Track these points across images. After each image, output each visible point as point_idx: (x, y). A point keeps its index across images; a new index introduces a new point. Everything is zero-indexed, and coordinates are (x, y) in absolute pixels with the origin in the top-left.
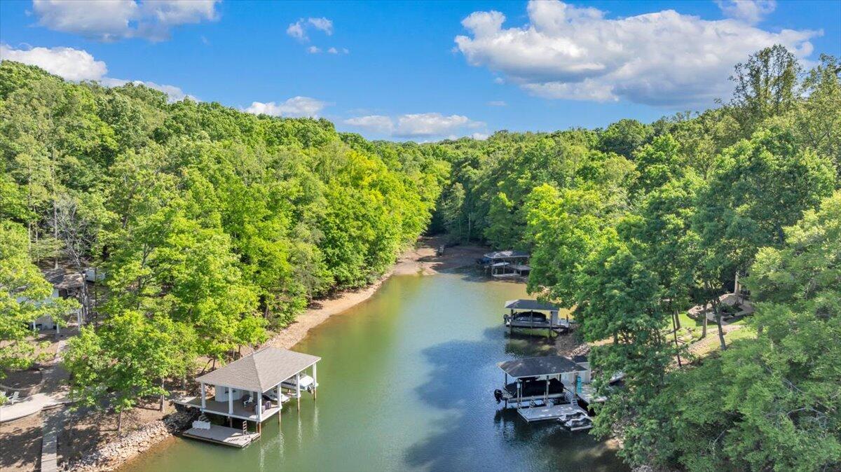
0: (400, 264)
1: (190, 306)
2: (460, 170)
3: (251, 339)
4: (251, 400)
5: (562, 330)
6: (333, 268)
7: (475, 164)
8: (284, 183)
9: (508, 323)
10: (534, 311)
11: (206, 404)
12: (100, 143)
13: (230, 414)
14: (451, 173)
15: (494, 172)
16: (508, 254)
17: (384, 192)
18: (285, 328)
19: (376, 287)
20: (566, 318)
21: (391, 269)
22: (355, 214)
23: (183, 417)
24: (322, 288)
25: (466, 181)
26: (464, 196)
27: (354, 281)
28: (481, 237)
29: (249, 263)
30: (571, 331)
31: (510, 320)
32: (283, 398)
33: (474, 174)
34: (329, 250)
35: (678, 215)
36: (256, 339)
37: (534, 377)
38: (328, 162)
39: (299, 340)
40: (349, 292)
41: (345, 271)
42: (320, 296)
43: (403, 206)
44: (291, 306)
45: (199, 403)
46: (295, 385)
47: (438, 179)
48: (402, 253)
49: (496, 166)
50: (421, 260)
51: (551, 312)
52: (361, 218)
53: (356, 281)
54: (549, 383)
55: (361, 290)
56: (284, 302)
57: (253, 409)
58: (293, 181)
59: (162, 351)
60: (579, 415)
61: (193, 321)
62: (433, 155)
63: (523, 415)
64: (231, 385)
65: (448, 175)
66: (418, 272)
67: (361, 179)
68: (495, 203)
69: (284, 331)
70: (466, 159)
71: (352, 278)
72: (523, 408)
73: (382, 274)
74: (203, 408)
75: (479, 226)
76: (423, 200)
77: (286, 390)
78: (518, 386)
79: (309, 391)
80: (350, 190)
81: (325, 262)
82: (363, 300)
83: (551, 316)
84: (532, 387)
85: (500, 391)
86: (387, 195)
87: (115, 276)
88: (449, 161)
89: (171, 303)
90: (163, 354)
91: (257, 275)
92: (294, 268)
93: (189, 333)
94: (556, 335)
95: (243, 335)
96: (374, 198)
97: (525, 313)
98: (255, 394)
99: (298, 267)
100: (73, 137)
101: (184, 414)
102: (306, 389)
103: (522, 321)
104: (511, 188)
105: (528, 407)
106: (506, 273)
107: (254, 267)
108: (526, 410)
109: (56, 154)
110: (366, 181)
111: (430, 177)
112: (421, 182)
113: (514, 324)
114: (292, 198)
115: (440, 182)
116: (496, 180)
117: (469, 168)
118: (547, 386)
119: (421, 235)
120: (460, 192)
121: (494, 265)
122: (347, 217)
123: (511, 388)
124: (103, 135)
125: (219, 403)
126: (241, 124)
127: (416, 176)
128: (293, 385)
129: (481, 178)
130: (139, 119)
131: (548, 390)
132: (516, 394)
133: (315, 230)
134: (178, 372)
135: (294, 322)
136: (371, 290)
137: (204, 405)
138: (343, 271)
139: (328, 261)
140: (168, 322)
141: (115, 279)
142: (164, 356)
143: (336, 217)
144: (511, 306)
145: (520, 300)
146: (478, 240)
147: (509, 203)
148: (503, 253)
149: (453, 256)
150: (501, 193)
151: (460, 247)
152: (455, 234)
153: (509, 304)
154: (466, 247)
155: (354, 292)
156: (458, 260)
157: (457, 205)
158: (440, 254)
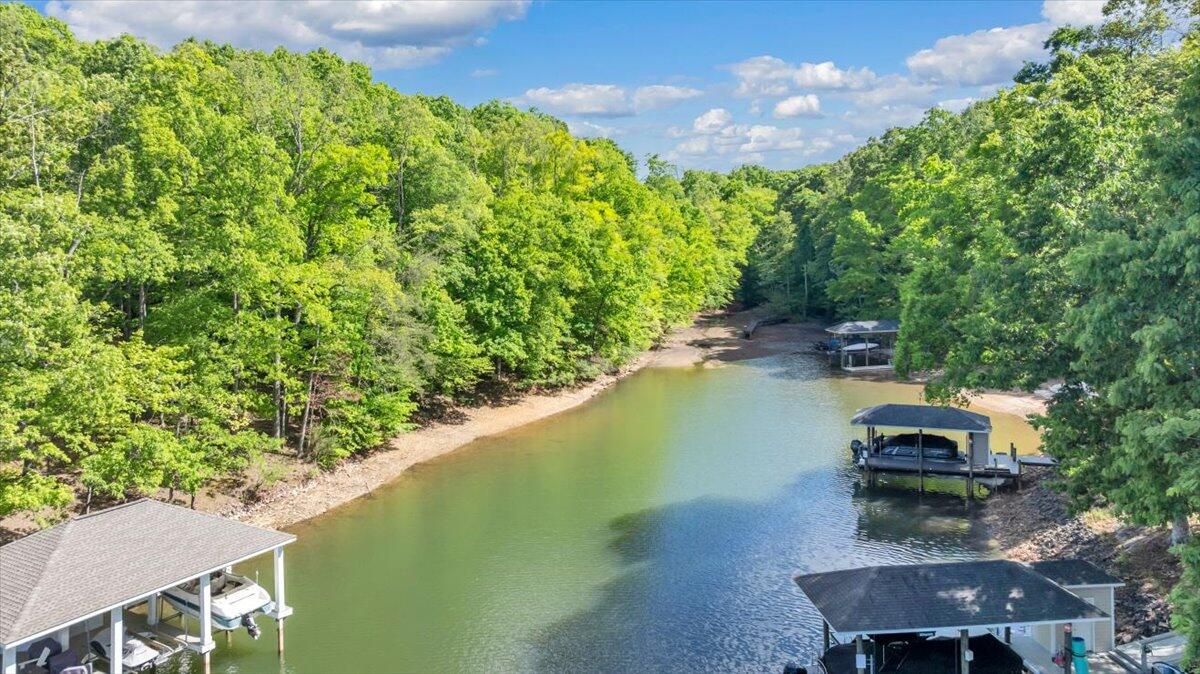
0: (666, 352)
2: (791, 197)
5: (1000, 481)
6: (489, 341)
7: (816, 183)
9: (862, 461)
10: (926, 431)
14: (777, 203)
16: (869, 325)
17: (623, 211)
20: (1009, 453)
21: (639, 356)
24: (461, 381)
25: (799, 210)
26: (795, 235)
30: (1026, 484)
31: (866, 454)
33: (812, 197)
34: (480, 304)
40: (537, 394)
41: (518, 349)
47: (754, 216)
50: (704, 345)
51: (971, 436)
55: (563, 392)
56: (349, 402)
62: (746, 179)
65: (772, 208)
66: (696, 364)
67: (574, 181)
68: (846, 232)
70: (802, 181)
73: (617, 363)
75: (820, 284)
76: (723, 245)
81: (467, 327)
83: (972, 446)
88: (775, 188)
94: (985, 492)
96: (598, 215)
97: (902, 436)
103: (898, 458)
104: (877, 201)
106: (870, 364)
111: (736, 208)
112: (719, 215)
113: (874, 462)
115: (756, 221)
117: (806, 191)
119: (720, 307)
120: (789, 227)
121: (846, 348)
122: (527, 243)
127: (710, 205)
129: (825, 203)
136: (588, 392)
138: (514, 348)
139: (475, 325)
143: (501, 241)
144: (865, 421)
145: (890, 405)
146: (824, 310)
147: (874, 230)
148: (859, 323)
149: (770, 338)
150: (856, 211)
151: (789, 325)
152: (779, 301)
153: (860, 415)
154: (800, 325)
155: (547, 395)
156: (779, 345)
157: (782, 249)
158: (747, 336)
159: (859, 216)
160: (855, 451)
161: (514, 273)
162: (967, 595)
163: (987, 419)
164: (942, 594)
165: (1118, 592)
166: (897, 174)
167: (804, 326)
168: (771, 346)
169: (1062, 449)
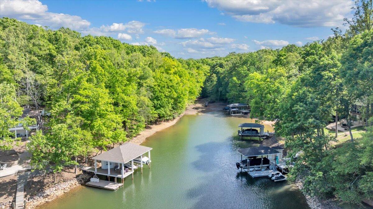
0: (188, 110)
1: (89, 122)
2: (214, 69)
3: (119, 139)
4: (119, 168)
5: (266, 137)
6: (157, 110)
7: (221, 66)
8: (135, 69)
9: (240, 134)
10: (252, 128)
11: (97, 170)
12: (49, 52)
13: (109, 174)
14: (210, 70)
15: (231, 68)
16: (237, 105)
17: (180, 77)
18: (135, 137)
19: (177, 120)
20: (267, 132)
21: (183, 112)
22: (167, 85)
23: (86, 176)
24: (152, 119)
25: (217, 73)
26: (217, 80)
27: (167, 117)
28: (225, 98)
29: (118, 106)
30: (270, 138)
31: (241, 133)
32: (134, 167)
33: (221, 70)
34: (156, 102)
35: (330, 71)
36: (121, 139)
37: (256, 156)
38: (154, 62)
39: (142, 142)
40: (164, 122)
41: (163, 112)
42: (151, 123)
43: (189, 84)
44: (138, 127)
45: (94, 170)
46: (140, 161)
47: (204, 73)
48: (189, 105)
49: (231, 65)
50: (197, 108)
51: (261, 129)
52: (170, 87)
53: (168, 117)
54: (263, 159)
55: (170, 121)
56: (134, 125)
57: (120, 172)
58: (138, 68)
59: (76, 144)
60: (278, 174)
61: (91, 130)
62: (202, 63)
63: (251, 174)
64: (109, 160)
65: (209, 71)
66: (196, 114)
67: (170, 70)
68: (231, 82)
69: (135, 138)
70: (217, 64)
71: (166, 115)
72: (250, 171)
73: (180, 114)
74: (96, 172)
75: (224, 93)
76: (198, 82)
77: (136, 164)
78: (248, 161)
79: (147, 164)
80: (165, 75)
81: (153, 107)
82: (171, 125)
83: (261, 131)
84: (254, 162)
85: (239, 163)
86: (182, 78)
87: (54, 108)
88: (209, 65)
89: (80, 121)
90: (76, 145)
91: (122, 112)
92: (139, 109)
93: (89, 135)
94: (262, 140)
95: (115, 138)
96: (176, 79)
97: (248, 129)
98: (121, 164)
99: (141, 109)
100: (36, 49)
101: (87, 175)
102: (145, 163)
103: (247, 133)
104: (239, 75)
105: (253, 171)
106: (237, 113)
107: (121, 108)
108: (252, 172)
109: (28, 56)
110: (172, 71)
111: (200, 72)
112: (197, 74)
113: (243, 134)
114: (138, 76)
115: (205, 75)
116: (231, 72)
117: (219, 68)
118: (262, 161)
119: (197, 98)
120: (215, 78)
121: (232, 110)
122: (164, 87)
123: (244, 162)
124: (50, 49)
125: (103, 170)
126: (114, 44)
127: (195, 71)
128: (139, 161)
129: (224, 72)
130: (67, 42)
131: (262, 162)
132: (247, 164)
133: (149, 92)
134: (83, 154)
135: (139, 135)
136: (175, 121)
137: (96, 171)
138: (162, 111)
139: (155, 107)
140: (79, 129)
141: (53, 110)
142: (77, 147)
143: (158, 86)
144: (241, 126)
145: (246, 123)
146: (224, 100)
147: (238, 82)
148: (235, 104)
149: (212, 107)
150: (234, 77)
151: (215, 103)
152: (213, 97)
153: (240, 125)
154: (218, 103)
155: (167, 122)
156: (215, 109)
157: (213, 84)
158: (206, 106)
159: (235, 78)
160: (239, 132)
161: (162, 94)
162: (263, 151)
163: (263, 126)
164: (259, 151)
165: (283, 150)
166: (243, 68)
167: (219, 103)
168: (213, 109)
169: (276, 130)
